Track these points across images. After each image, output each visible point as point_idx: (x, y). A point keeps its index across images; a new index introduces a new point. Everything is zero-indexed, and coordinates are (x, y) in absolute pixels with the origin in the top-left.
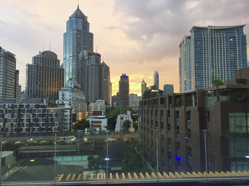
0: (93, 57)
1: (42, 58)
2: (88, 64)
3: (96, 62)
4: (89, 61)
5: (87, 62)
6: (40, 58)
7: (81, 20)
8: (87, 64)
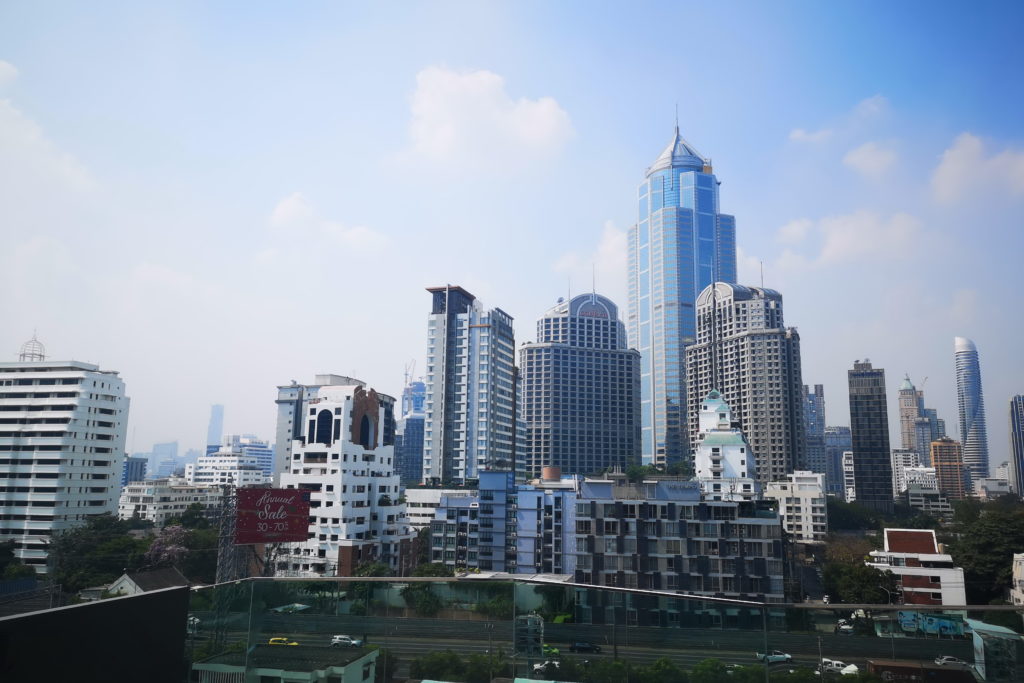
0: (755, 305)
1: (569, 320)
2: (738, 331)
3: (767, 324)
4: (742, 322)
5: (731, 326)
6: (564, 319)
7: (691, 175)
8: (731, 333)
